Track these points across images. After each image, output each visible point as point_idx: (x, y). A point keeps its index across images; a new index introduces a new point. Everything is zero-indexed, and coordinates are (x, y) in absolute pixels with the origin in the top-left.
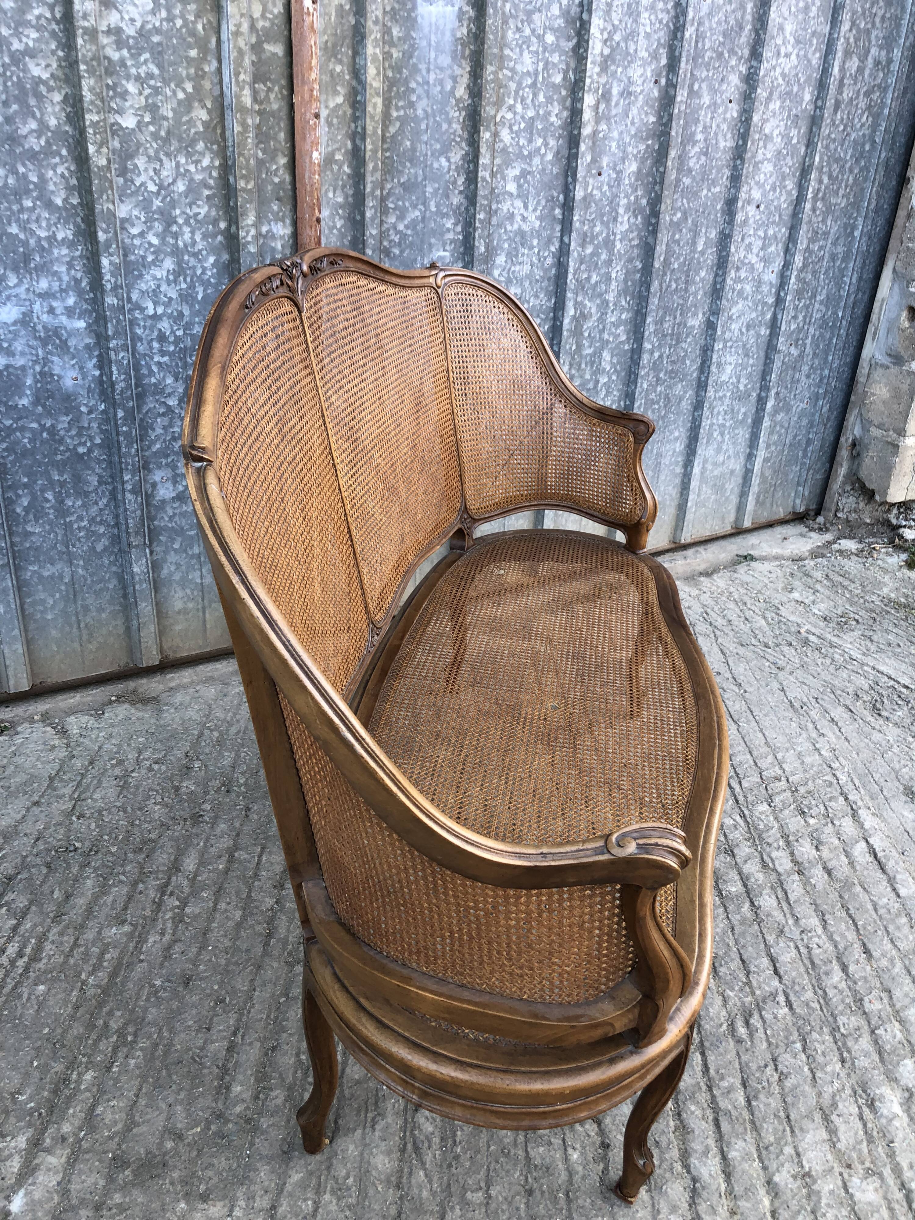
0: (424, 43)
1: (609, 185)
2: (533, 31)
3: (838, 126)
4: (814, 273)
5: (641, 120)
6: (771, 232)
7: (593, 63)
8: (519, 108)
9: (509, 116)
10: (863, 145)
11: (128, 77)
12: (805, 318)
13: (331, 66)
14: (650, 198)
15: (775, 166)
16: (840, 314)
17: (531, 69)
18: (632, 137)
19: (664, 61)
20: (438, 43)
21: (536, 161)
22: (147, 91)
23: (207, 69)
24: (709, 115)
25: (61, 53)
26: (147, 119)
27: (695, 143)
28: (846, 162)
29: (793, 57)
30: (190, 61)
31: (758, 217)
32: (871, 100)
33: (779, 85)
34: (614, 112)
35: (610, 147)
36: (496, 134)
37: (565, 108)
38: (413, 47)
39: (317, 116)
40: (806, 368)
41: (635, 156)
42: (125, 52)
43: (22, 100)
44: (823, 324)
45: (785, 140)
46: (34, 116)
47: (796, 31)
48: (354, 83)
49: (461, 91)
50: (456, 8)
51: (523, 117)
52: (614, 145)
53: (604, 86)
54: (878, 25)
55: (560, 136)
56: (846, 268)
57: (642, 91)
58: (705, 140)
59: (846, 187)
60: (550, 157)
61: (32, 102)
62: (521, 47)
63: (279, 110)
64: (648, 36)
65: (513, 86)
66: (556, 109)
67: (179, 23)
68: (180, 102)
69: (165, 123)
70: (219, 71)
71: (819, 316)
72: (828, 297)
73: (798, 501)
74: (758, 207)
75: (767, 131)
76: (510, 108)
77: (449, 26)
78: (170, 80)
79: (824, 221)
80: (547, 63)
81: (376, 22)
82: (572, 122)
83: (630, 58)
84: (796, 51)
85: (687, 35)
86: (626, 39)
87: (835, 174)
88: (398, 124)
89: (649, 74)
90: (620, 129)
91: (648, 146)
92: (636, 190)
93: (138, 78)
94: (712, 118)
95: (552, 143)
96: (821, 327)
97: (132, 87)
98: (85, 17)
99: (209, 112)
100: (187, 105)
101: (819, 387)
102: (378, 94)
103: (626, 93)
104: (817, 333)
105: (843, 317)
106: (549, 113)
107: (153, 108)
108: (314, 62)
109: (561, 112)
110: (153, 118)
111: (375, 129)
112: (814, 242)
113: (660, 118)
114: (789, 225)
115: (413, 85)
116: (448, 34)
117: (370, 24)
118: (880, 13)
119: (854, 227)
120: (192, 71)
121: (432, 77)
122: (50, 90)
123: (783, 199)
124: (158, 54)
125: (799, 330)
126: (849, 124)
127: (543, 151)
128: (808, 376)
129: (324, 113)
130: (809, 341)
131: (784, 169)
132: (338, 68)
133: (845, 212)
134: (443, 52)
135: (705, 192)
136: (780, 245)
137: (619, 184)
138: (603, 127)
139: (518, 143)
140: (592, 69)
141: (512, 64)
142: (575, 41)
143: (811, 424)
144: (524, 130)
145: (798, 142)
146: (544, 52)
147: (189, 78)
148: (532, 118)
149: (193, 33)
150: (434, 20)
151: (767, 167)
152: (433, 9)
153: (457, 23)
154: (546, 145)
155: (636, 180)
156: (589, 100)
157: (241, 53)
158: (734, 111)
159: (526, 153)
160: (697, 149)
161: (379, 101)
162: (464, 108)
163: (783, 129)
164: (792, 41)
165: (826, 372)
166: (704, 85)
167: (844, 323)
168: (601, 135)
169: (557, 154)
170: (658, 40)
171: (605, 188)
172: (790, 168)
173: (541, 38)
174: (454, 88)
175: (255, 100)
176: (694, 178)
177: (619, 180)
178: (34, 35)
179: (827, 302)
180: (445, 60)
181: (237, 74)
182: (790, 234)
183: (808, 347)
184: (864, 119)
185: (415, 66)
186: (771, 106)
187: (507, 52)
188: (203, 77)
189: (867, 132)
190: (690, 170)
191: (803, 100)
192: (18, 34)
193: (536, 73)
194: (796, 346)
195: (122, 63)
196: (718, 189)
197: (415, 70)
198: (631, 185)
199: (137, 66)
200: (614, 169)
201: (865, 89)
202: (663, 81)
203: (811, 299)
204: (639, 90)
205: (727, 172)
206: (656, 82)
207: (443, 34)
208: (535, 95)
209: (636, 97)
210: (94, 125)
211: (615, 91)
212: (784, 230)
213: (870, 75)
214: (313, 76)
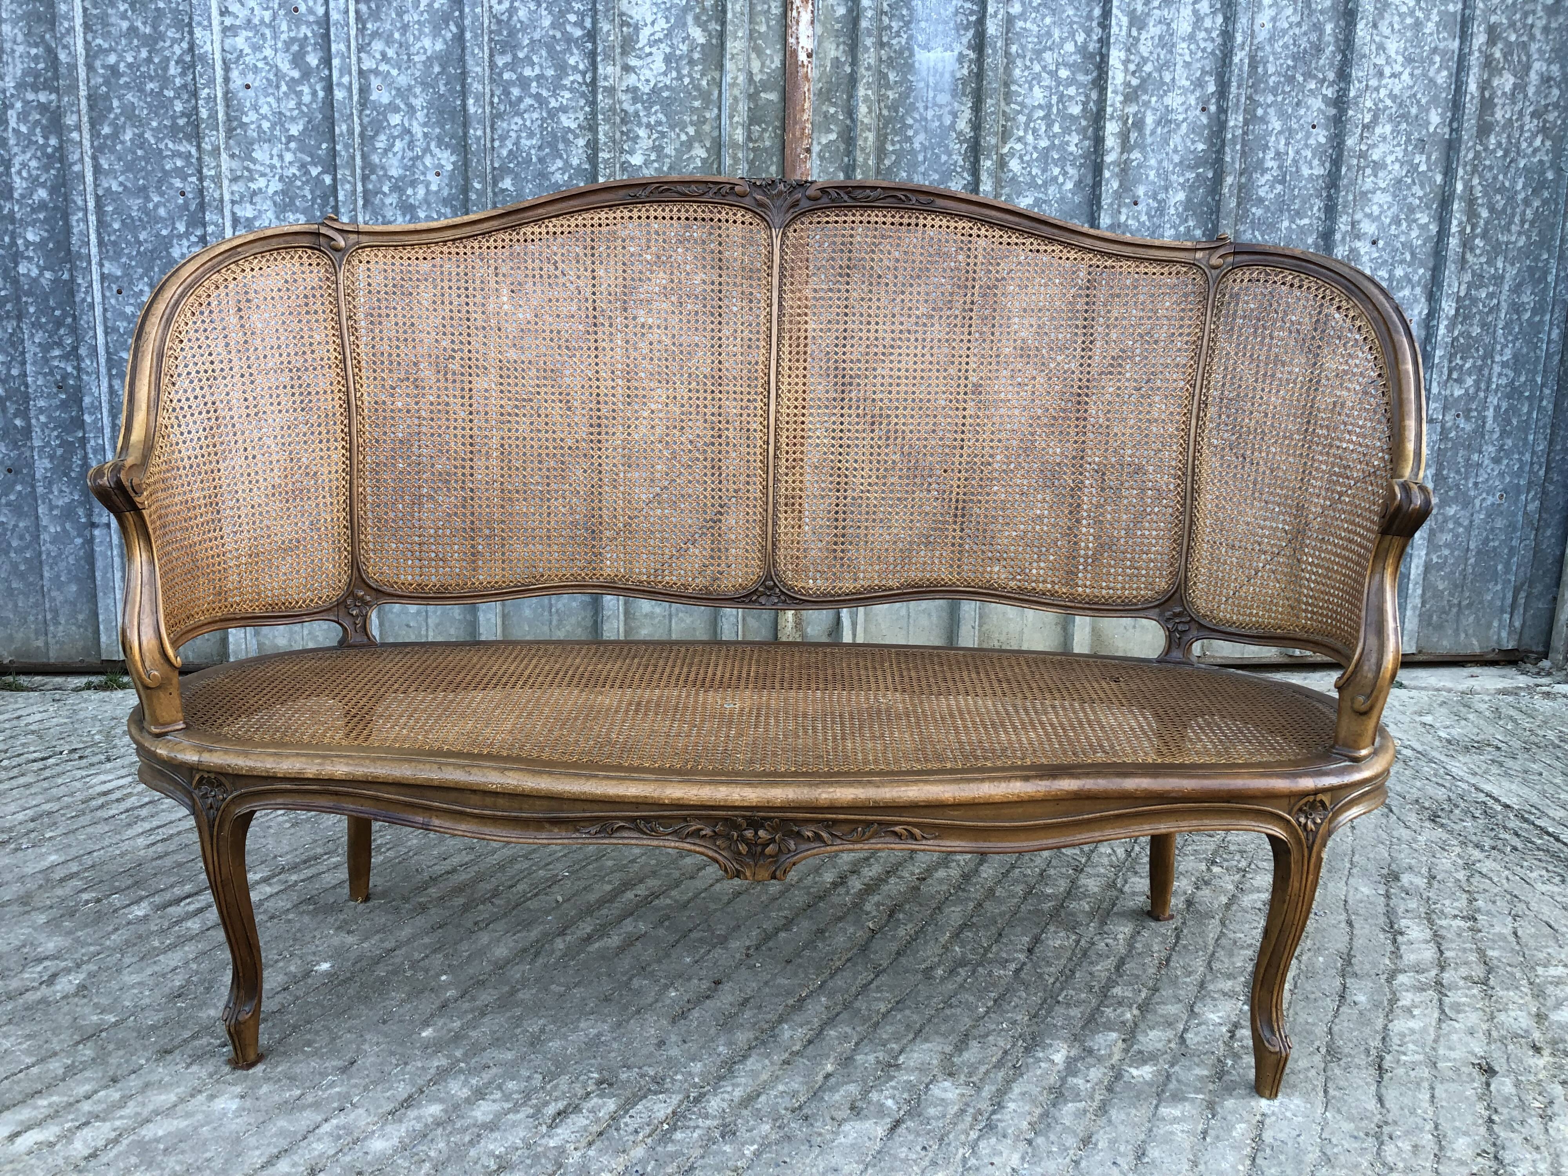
0: (922, 85)
1: (1148, 214)
2: (1044, 68)
3: (1494, 151)
4: (1483, 325)
5: (1186, 147)
6: (1399, 272)
7: (1115, 92)
8: (1030, 138)
9: (1019, 146)
10: (1543, 173)
11: (640, 125)
12: (1477, 382)
13: (824, 108)
14: (1206, 229)
15: (1395, 196)
16: (1539, 380)
17: (1042, 102)
18: (1176, 165)
19: (1211, 88)
20: (936, 84)
21: (1052, 190)
22: (655, 136)
23: (708, 115)
24: (1283, 142)
25: (587, 109)
26: (653, 157)
27: (1264, 171)
28: (1516, 193)
29: (1405, 77)
30: (694, 110)
31: (1376, 255)
32: (1545, 121)
33: (1386, 108)
34: (1149, 140)
35: (1147, 176)
36: (1002, 164)
37: (1085, 138)
38: (910, 89)
39: (808, 150)
40: (1490, 450)
41: (1182, 185)
42: (639, 106)
43: (553, 146)
44: (1513, 392)
45: (1405, 168)
46: (561, 157)
47: (1406, 49)
48: (848, 122)
49: (963, 125)
50: (956, 53)
51: (1035, 148)
52: (1152, 174)
53: (1135, 115)
54: (1538, 36)
55: (1081, 165)
56: (1541, 321)
57: (1185, 120)
58: (1280, 167)
59: (1523, 222)
60: (1069, 185)
61: (561, 146)
62: (1030, 83)
63: (772, 147)
64: (1187, 65)
65: (1022, 119)
66: (1075, 138)
67: (687, 81)
68: (682, 144)
69: (667, 160)
70: (719, 116)
71: (1503, 381)
72: (1515, 356)
73: (1504, 634)
74: (1374, 243)
75: (1375, 157)
76: (1019, 139)
77: (949, 68)
78: (676, 126)
79: (1490, 262)
80: (1061, 97)
81: (868, 68)
82: (1096, 151)
83: (1163, 88)
84: (1408, 70)
85: (1236, 60)
86: (1160, 70)
87: (1499, 206)
88: (894, 157)
89: (1193, 103)
90: (1159, 157)
91: (1198, 175)
92: (1186, 221)
93: (648, 125)
94: (1287, 144)
95: (1071, 171)
96: (1509, 397)
97: (642, 132)
98: (606, 78)
99: (708, 150)
100: (689, 145)
101: (1519, 476)
102: (870, 130)
103: (1164, 120)
104: (1504, 405)
105: (1543, 385)
106: (1067, 143)
107: (658, 149)
108: (806, 105)
109: (1081, 141)
110: (658, 156)
111: (866, 160)
112: (1477, 288)
113: (1213, 145)
114: (1431, 265)
115: (910, 121)
116: (947, 76)
117: (862, 70)
118: (1540, 24)
119: (1546, 272)
120: (695, 118)
121: (930, 114)
122: (576, 136)
123: (1414, 234)
124: (666, 105)
125: (1469, 397)
126: (1512, 150)
127: (1061, 179)
128: (1496, 461)
129: (816, 149)
130: (1490, 413)
131: (1410, 200)
132: (832, 110)
133: (1525, 253)
134: (942, 91)
135: (1286, 224)
136: (1418, 290)
137: (1162, 215)
138: (1136, 155)
139: (1030, 173)
140: (1114, 99)
141: (1019, 99)
142: (1095, 74)
143: (1512, 527)
144: (1037, 160)
145: (1429, 169)
146: (1058, 85)
147: (692, 123)
148: (1047, 149)
149: (698, 88)
150: (932, 64)
151: (1381, 198)
152: (932, 55)
153: (957, 66)
154: (1065, 174)
155: (1185, 210)
156: (1112, 128)
157: (736, 99)
158: (1321, 136)
159: (1040, 182)
160: (1268, 177)
161: (871, 136)
162: (965, 141)
163: (1400, 155)
164: (1400, 59)
165: (1527, 457)
166: (1272, 111)
167: (1547, 391)
168: (1134, 164)
169: (1079, 184)
170: (1203, 69)
171: (1144, 218)
172: (1420, 198)
173: (1053, 74)
174: (954, 123)
175: (749, 138)
176: (1267, 209)
177: (1161, 210)
178: (568, 95)
179: (1517, 363)
180: (944, 98)
181: (731, 117)
182: (1433, 277)
183: (1490, 421)
184: (1538, 142)
185: (913, 104)
186: (1378, 130)
187: (1014, 88)
188: (704, 123)
189: (1545, 158)
190: (1261, 200)
191: (1429, 123)
192: (555, 95)
193: (1050, 106)
194: (1468, 418)
195: (637, 114)
196: (1306, 221)
197: (912, 108)
198: (1178, 215)
199: (648, 116)
200: (1155, 199)
201: (1531, 109)
202: (1213, 108)
203: (1484, 358)
204: (1181, 118)
205: (1318, 204)
206: (1203, 109)
207: (942, 75)
208: (1049, 126)
209: (1178, 126)
210: (605, 161)
211: (1150, 120)
212: (1421, 271)
213: (1538, 92)
214: (805, 117)
